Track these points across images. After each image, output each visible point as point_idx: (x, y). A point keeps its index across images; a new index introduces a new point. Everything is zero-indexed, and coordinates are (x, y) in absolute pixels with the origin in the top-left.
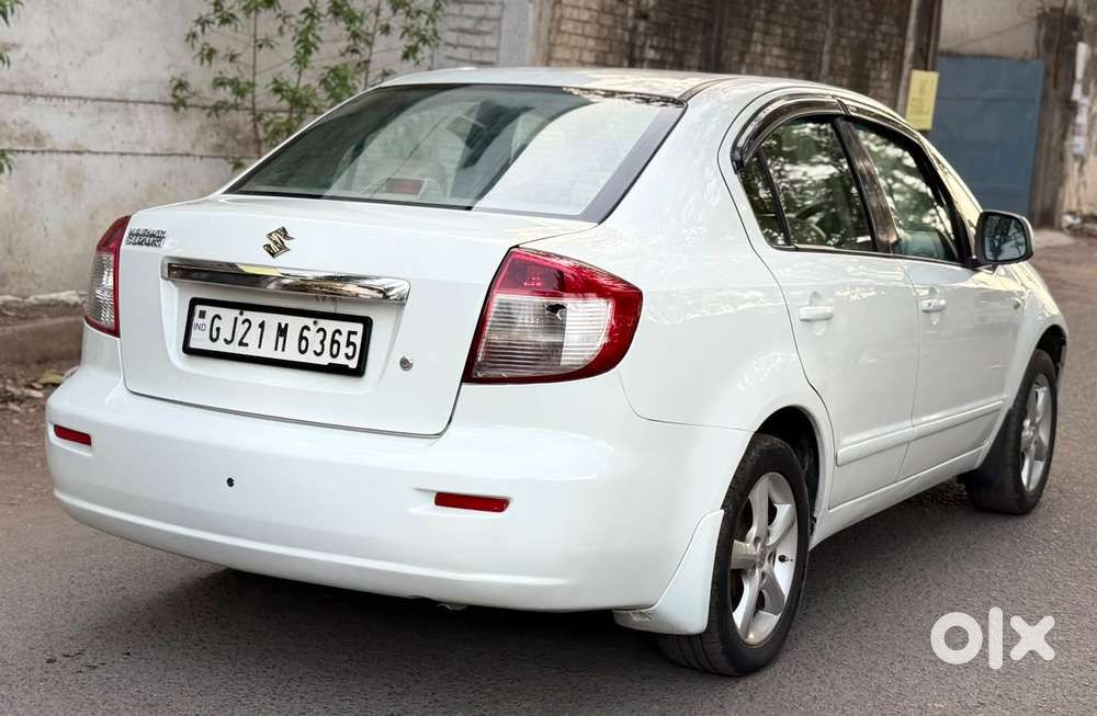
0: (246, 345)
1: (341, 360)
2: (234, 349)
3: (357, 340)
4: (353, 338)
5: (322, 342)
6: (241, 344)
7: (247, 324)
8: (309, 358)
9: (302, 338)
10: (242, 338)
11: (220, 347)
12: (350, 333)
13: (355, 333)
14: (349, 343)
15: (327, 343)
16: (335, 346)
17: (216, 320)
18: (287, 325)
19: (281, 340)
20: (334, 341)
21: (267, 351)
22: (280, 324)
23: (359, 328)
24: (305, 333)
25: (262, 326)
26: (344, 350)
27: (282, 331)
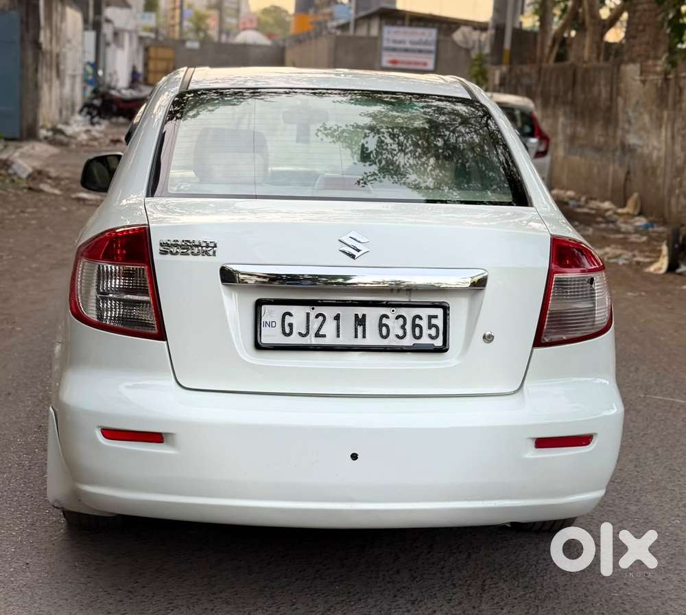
0: (324, 336)
1: (425, 340)
2: (311, 340)
3: (439, 322)
4: (434, 321)
5: (403, 327)
6: (317, 335)
7: (321, 318)
8: (392, 341)
9: (381, 325)
10: (319, 330)
11: (294, 340)
12: (430, 317)
13: (436, 317)
14: (430, 326)
15: (408, 327)
16: (417, 330)
17: (287, 317)
18: (364, 316)
19: (360, 329)
20: (414, 326)
21: (347, 339)
22: (356, 316)
23: (439, 312)
24: (385, 321)
25: (337, 318)
26: (426, 331)
27: (360, 321)
